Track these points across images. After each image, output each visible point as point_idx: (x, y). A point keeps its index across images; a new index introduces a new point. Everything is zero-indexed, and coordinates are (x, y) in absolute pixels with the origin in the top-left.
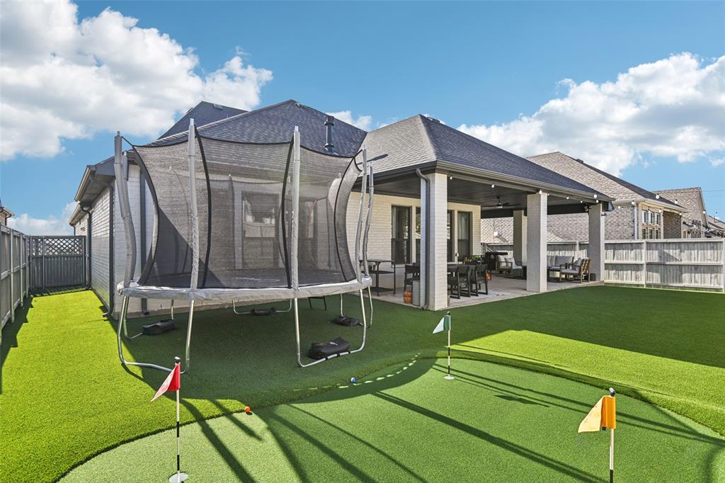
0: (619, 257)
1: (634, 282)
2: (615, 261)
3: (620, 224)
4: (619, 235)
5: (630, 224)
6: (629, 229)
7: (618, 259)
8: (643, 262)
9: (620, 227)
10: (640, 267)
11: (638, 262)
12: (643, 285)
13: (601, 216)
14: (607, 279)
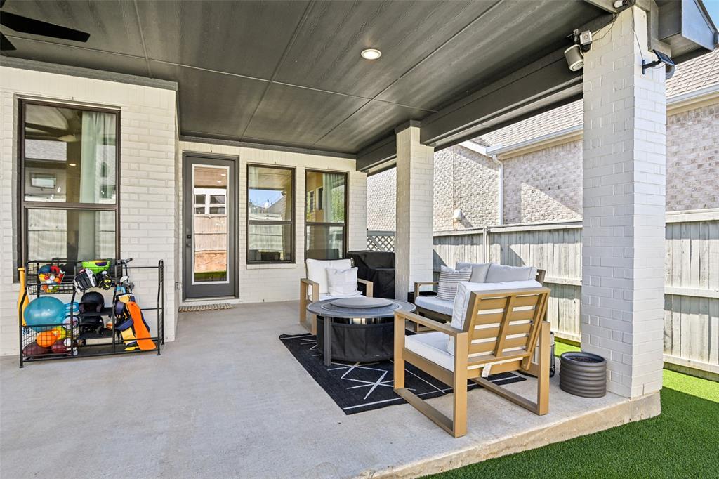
13: (638, 69)
14: (701, 355)
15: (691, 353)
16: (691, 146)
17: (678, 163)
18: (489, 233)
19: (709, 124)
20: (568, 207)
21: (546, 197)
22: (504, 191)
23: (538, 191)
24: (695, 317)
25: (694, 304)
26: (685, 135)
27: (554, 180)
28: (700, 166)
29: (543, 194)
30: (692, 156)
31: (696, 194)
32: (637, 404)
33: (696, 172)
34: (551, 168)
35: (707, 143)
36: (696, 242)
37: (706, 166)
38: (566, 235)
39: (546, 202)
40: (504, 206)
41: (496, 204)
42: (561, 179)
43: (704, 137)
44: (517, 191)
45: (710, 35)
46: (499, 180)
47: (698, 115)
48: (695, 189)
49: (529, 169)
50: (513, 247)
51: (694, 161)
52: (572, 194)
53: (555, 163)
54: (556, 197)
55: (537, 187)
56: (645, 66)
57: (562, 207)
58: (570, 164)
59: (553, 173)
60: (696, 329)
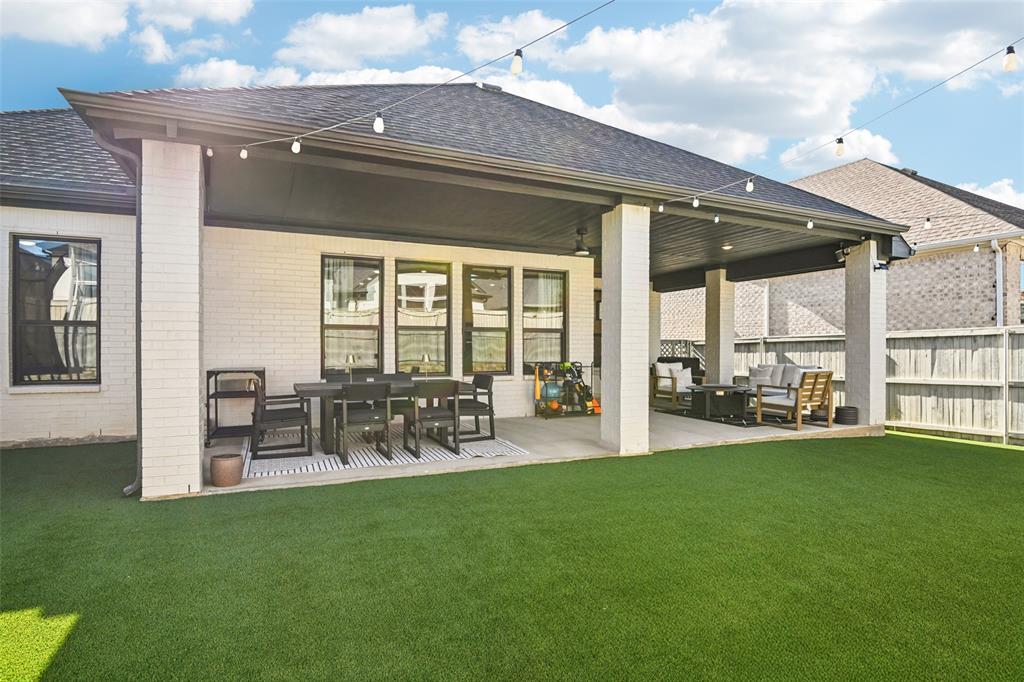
0: (945, 370)
1: (978, 429)
2: (936, 380)
3: (963, 294)
4: (960, 319)
5: (987, 291)
6: (984, 304)
7: (942, 374)
8: (1002, 382)
9: (963, 301)
10: (995, 393)
11: (989, 381)
12: (999, 439)
13: (872, 270)
14: (917, 420)
15: (911, 419)
16: (917, 281)
17: (909, 293)
18: (765, 343)
19: (929, 268)
20: (827, 321)
21: (809, 312)
22: (771, 306)
23: (801, 307)
24: (914, 398)
25: (913, 389)
26: (914, 274)
27: (815, 298)
28: (923, 296)
29: (806, 310)
30: (919, 289)
31: (921, 316)
32: (873, 429)
33: (921, 300)
34: (812, 289)
35: (928, 281)
36: (913, 351)
37: (927, 297)
38: (830, 346)
39: (809, 316)
40: (770, 318)
41: (763, 316)
42: (821, 298)
43: (926, 276)
44: (782, 305)
45: (907, 250)
46: (766, 295)
47: (922, 261)
48: (921, 313)
49: (793, 288)
50: (787, 354)
51: (919, 293)
52: (831, 311)
53: (816, 285)
54: (817, 313)
55: (800, 304)
56: (875, 268)
57: (822, 321)
58: (829, 287)
59: (814, 293)
60: (914, 404)
